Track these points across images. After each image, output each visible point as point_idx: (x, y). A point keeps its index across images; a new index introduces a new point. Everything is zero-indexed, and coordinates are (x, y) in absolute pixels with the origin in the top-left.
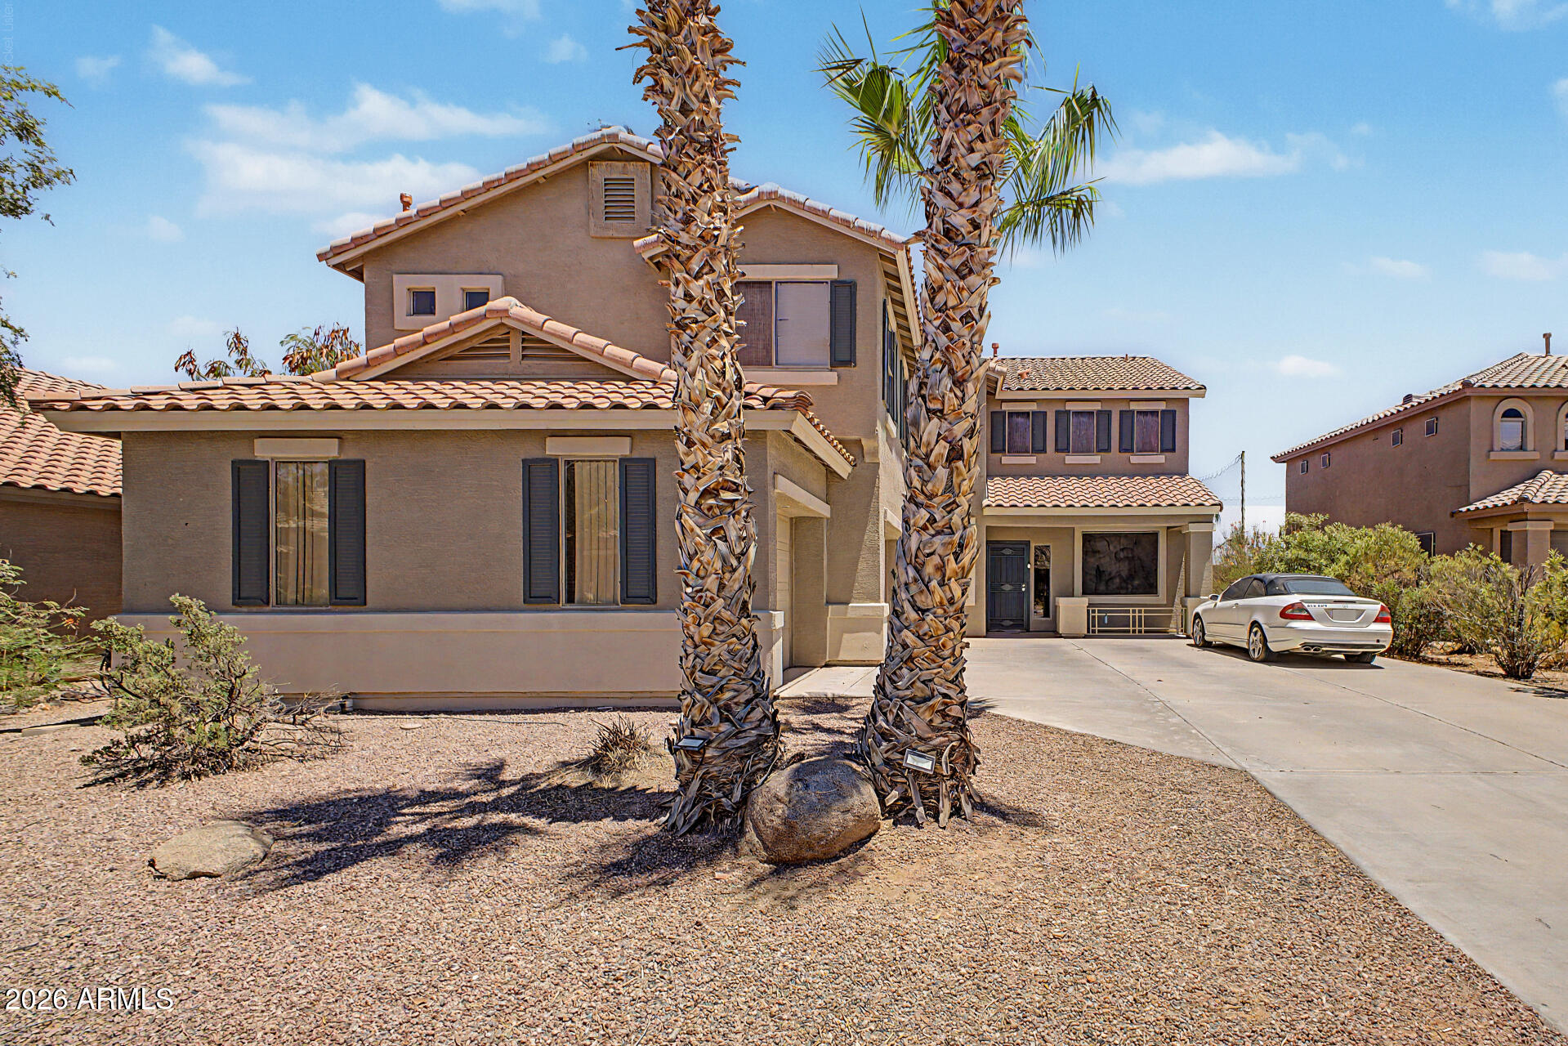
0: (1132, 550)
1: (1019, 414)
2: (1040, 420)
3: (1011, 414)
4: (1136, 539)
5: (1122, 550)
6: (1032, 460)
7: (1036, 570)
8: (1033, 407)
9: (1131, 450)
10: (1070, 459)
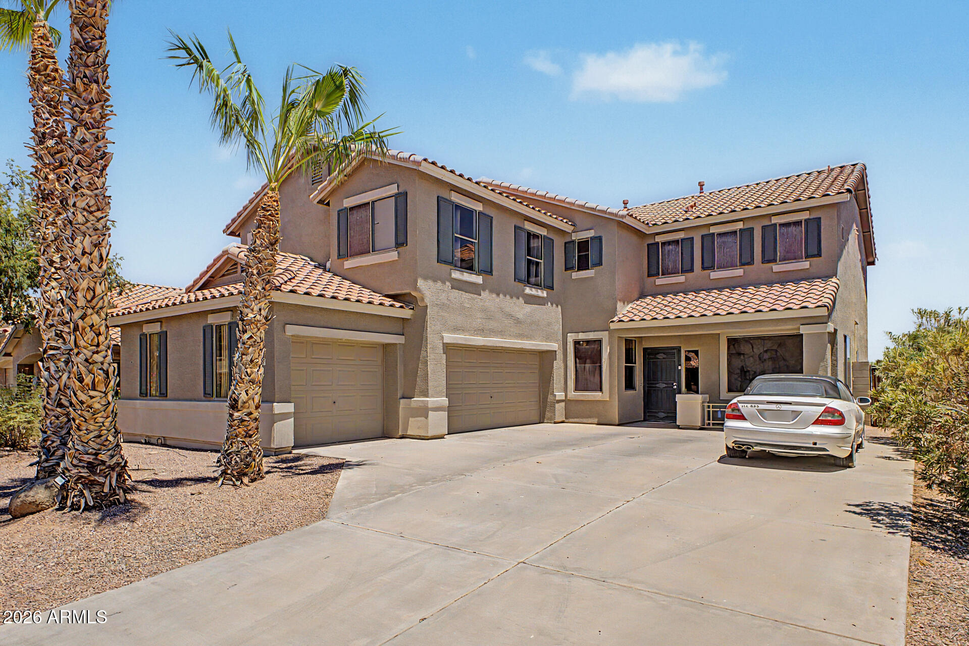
0: (776, 351)
1: (669, 243)
2: (688, 244)
3: (664, 244)
4: (781, 340)
5: (766, 351)
6: (681, 279)
7: (687, 369)
8: (681, 235)
9: (774, 261)
10: (714, 275)
